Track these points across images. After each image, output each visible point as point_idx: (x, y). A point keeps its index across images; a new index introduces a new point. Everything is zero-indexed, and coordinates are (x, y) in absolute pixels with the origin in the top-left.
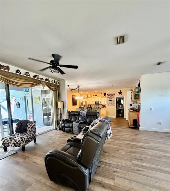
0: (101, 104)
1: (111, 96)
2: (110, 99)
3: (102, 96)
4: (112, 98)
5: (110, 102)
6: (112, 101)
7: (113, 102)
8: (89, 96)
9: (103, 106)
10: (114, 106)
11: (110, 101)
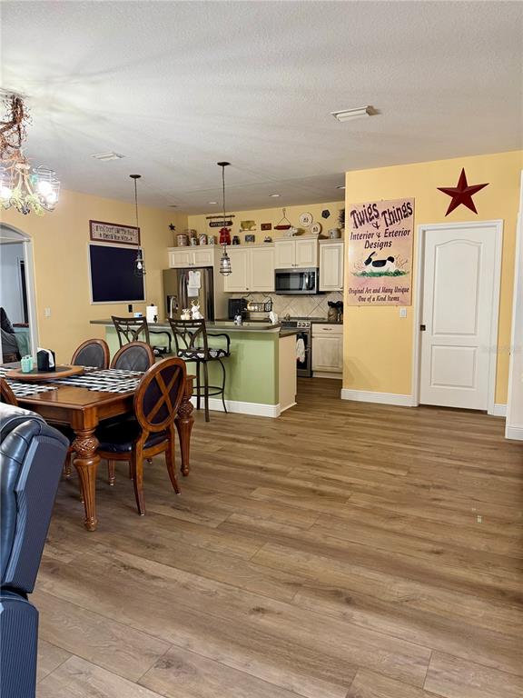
0: (319, 293)
1: (381, 221)
2: (370, 251)
3: (325, 233)
4: (388, 244)
5: (374, 274)
6: (390, 267)
7: (397, 273)
8: (235, 231)
9: (330, 304)
10: (402, 309)
11: (370, 268)
